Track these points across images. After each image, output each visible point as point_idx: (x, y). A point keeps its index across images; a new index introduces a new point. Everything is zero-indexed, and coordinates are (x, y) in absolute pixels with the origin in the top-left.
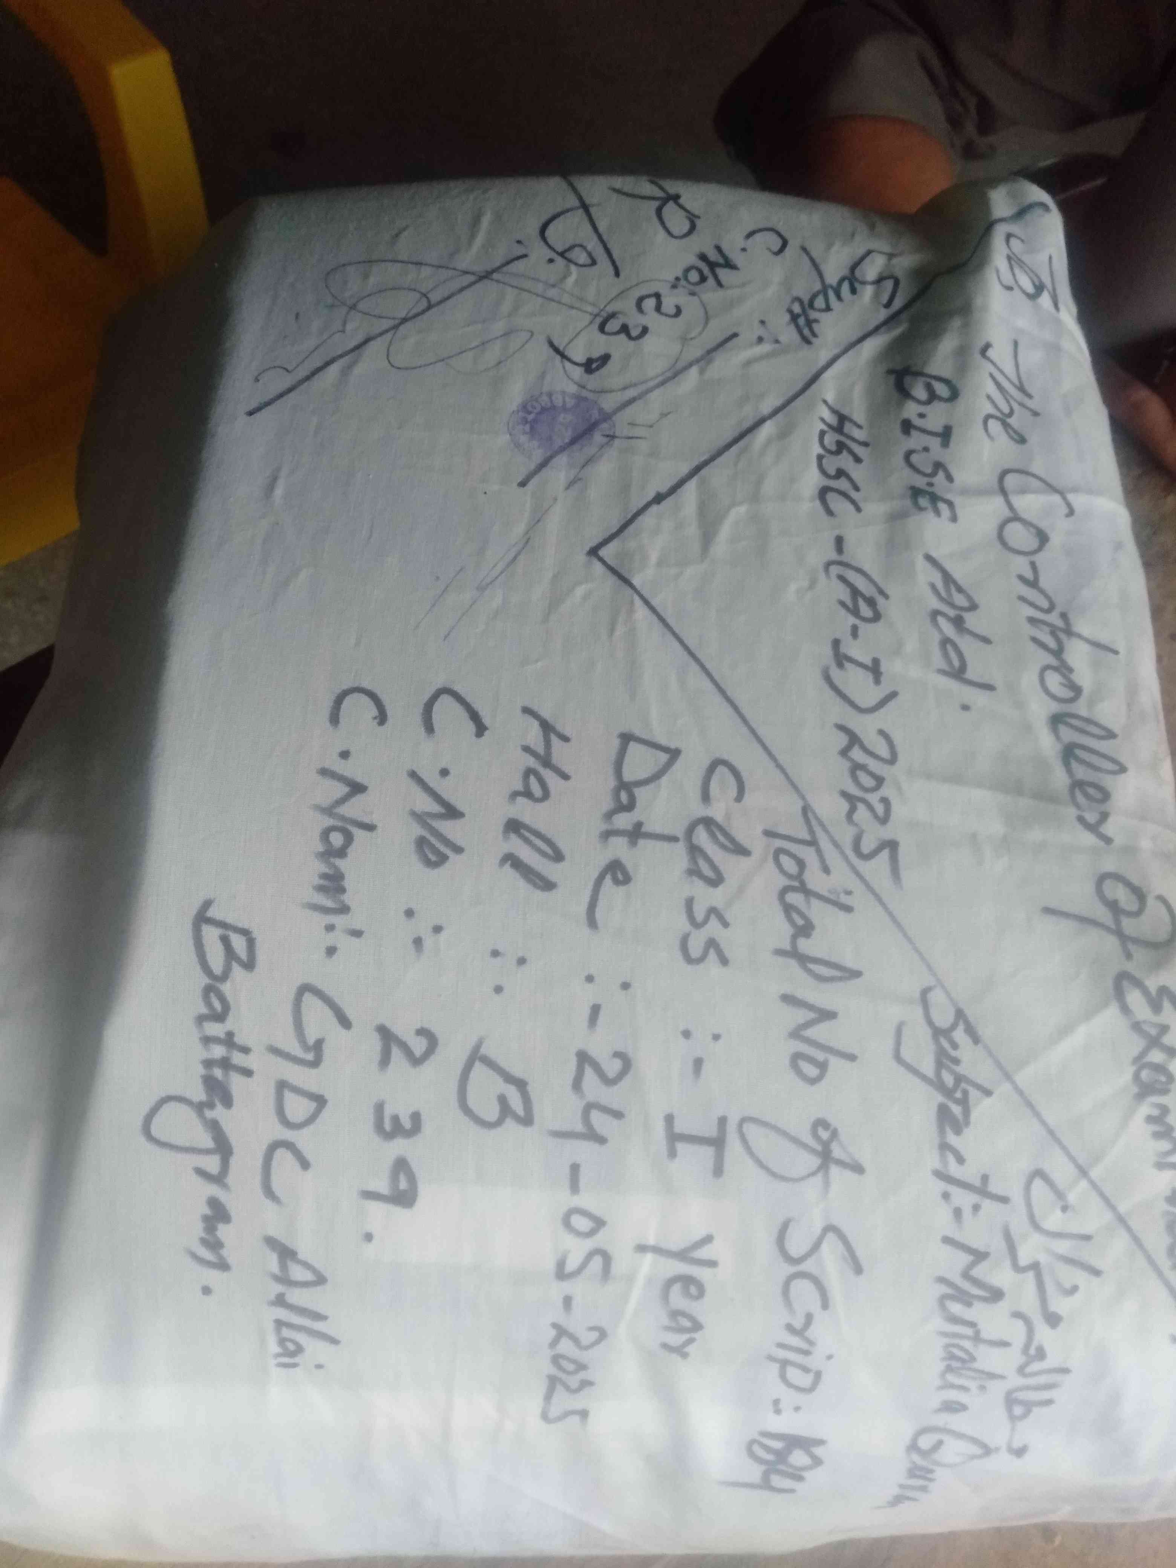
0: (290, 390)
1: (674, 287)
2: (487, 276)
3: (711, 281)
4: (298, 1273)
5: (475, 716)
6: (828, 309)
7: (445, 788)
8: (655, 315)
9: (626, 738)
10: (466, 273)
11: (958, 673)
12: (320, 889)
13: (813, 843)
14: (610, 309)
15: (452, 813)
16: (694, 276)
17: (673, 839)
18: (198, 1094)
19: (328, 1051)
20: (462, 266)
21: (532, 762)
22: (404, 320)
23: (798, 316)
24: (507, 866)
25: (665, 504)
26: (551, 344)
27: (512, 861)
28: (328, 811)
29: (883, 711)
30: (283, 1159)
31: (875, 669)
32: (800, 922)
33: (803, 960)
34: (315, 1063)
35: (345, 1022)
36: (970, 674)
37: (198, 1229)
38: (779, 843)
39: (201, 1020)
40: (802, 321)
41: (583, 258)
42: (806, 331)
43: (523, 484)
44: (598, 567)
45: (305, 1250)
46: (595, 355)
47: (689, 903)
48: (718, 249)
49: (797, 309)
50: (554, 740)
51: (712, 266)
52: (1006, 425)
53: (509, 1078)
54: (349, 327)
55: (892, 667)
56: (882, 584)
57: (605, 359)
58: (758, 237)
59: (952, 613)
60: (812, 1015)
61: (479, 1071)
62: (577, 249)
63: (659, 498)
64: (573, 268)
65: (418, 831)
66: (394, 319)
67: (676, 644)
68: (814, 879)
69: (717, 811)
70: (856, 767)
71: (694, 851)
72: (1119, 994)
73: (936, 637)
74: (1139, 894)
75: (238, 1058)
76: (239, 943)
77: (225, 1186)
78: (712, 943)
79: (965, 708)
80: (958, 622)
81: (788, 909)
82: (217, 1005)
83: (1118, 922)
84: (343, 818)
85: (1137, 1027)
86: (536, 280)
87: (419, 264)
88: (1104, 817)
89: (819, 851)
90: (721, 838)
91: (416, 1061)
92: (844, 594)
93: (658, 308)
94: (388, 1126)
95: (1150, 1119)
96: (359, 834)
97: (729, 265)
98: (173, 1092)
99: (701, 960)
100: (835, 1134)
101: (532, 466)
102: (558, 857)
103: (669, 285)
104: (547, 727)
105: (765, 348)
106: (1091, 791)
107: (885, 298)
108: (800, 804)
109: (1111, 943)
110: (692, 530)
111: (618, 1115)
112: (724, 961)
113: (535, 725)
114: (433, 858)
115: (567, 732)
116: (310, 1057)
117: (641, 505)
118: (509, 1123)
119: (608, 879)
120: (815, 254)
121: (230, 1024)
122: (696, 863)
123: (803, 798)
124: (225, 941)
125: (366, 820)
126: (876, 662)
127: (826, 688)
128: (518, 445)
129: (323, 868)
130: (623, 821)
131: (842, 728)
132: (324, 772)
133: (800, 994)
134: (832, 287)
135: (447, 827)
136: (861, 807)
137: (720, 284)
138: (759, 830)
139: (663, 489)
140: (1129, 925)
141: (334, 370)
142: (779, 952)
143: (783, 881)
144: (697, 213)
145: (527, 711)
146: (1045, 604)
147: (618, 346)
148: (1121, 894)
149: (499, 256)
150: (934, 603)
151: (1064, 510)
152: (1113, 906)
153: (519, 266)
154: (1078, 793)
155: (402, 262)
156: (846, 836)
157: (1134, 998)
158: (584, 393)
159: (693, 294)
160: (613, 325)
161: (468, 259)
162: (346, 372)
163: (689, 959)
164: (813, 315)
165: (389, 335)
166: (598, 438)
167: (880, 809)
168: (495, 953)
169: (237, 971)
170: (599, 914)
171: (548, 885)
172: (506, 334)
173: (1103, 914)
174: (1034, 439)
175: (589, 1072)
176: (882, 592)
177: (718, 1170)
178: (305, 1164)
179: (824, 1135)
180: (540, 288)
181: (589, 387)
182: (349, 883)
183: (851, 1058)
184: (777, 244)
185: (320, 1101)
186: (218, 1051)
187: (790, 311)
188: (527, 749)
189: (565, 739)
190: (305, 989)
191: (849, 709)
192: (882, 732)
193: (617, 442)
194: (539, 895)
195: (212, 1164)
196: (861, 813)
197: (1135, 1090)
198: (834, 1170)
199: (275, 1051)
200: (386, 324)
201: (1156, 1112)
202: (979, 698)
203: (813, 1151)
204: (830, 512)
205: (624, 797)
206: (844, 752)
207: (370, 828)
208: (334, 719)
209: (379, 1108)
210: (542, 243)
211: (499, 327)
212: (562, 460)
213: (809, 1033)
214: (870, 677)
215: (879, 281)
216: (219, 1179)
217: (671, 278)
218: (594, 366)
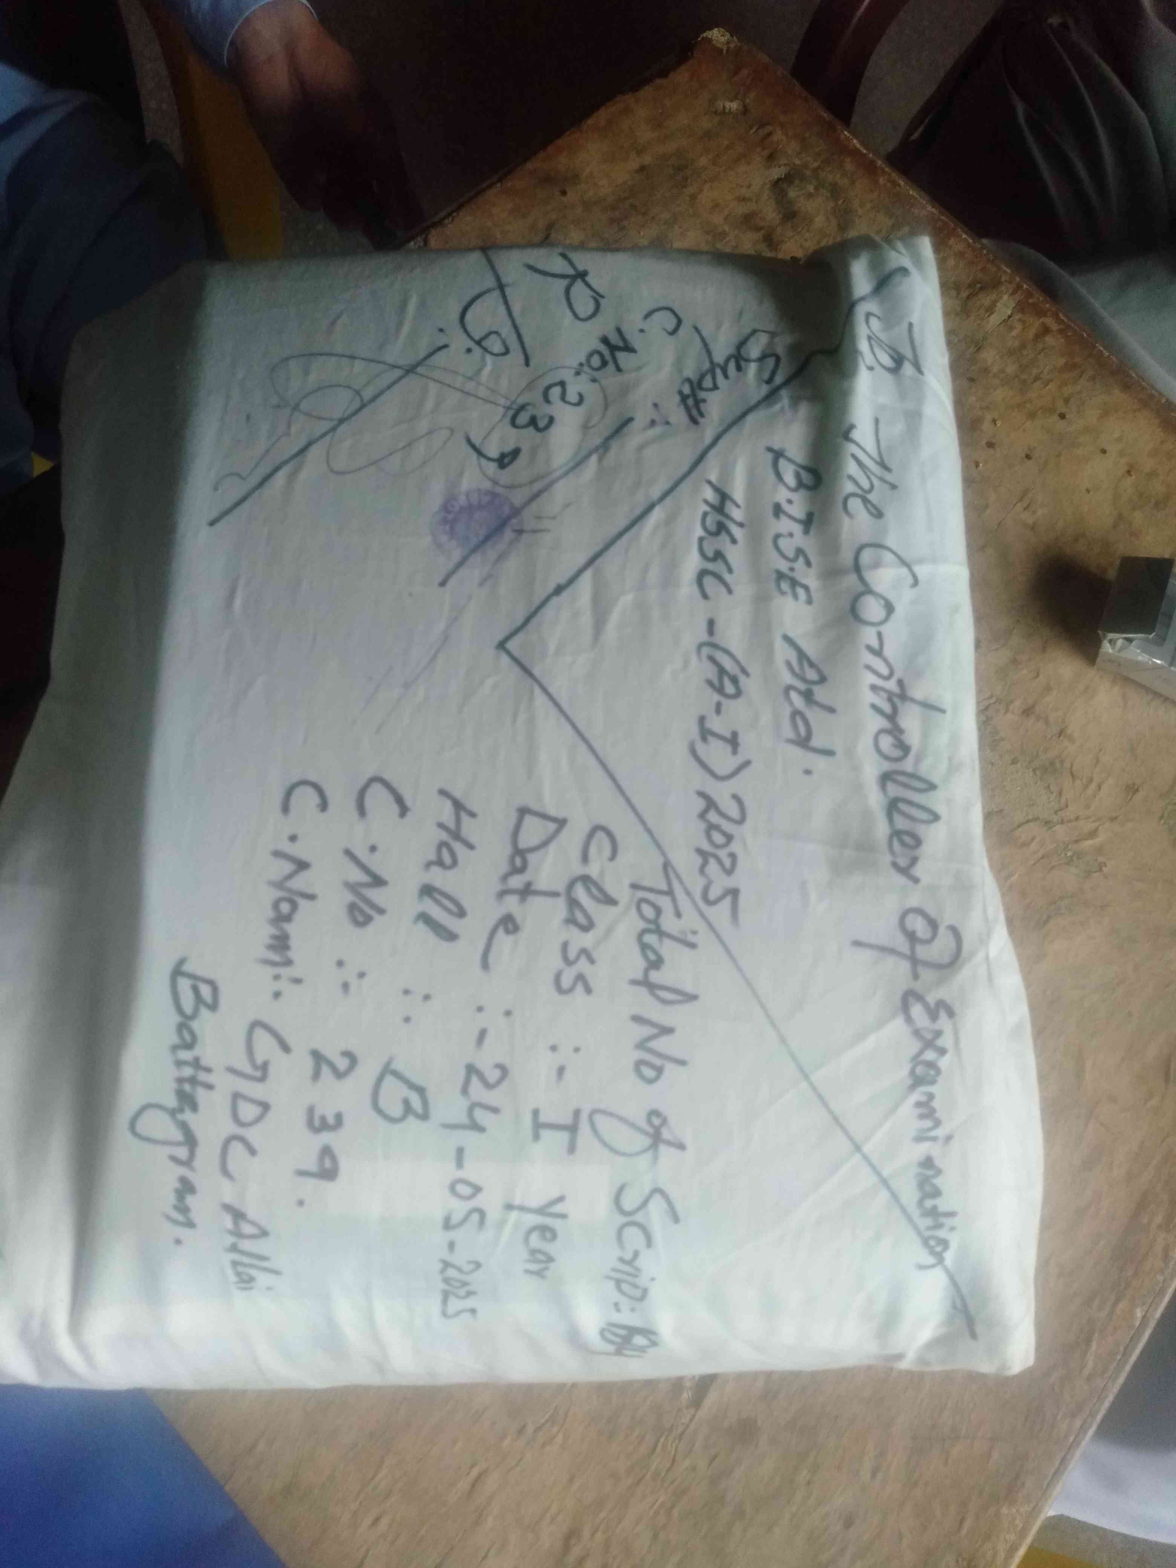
0: (244, 499)
1: (578, 373)
2: (410, 370)
3: (611, 367)
4: (247, 1229)
5: (399, 800)
6: (715, 387)
7: (375, 863)
8: (561, 404)
9: (523, 812)
10: (395, 367)
11: (804, 742)
12: (271, 947)
13: (670, 893)
14: (521, 401)
15: (378, 881)
16: (596, 361)
17: (555, 894)
18: (171, 1101)
19: (272, 1070)
20: (390, 359)
21: (444, 836)
22: (341, 421)
23: (687, 397)
24: (421, 925)
25: (565, 594)
26: (469, 441)
27: (425, 918)
28: (279, 885)
29: (738, 777)
30: (237, 1149)
31: (733, 741)
32: (652, 957)
33: (652, 987)
34: (263, 1079)
35: (285, 1047)
36: (815, 742)
37: (172, 1199)
38: (641, 894)
39: (175, 1048)
40: (690, 402)
41: (497, 348)
42: (694, 412)
43: (443, 584)
44: (505, 660)
45: (252, 1212)
46: (508, 449)
47: (565, 946)
48: (619, 330)
49: (687, 390)
50: (465, 818)
51: (613, 349)
52: (865, 501)
53: (412, 1086)
54: (293, 430)
55: (747, 739)
56: (743, 662)
57: (516, 453)
58: (657, 316)
59: (802, 686)
60: (654, 1031)
61: (389, 1082)
62: (493, 337)
63: (559, 590)
64: (489, 359)
65: (350, 897)
66: (331, 420)
67: (568, 728)
68: (669, 922)
69: (593, 870)
70: (712, 827)
71: (573, 903)
72: (905, 1007)
73: (787, 711)
74: (933, 924)
75: (202, 1076)
76: (205, 991)
77: (192, 1169)
78: (581, 978)
79: (808, 772)
80: (808, 696)
81: (644, 947)
82: (188, 1037)
83: (913, 949)
84: (290, 891)
85: (917, 1033)
86: (455, 373)
87: (352, 357)
88: (914, 861)
89: (674, 901)
90: (595, 891)
91: (339, 1075)
92: (711, 672)
93: (563, 398)
94: (317, 1123)
95: (918, 1104)
96: (302, 903)
97: (628, 348)
98: (153, 1101)
99: (571, 990)
100: (665, 1121)
101: (451, 565)
102: (461, 913)
103: (573, 372)
104: (458, 806)
105: (657, 430)
106: (907, 839)
107: (766, 376)
108: (660, 861)
109: (904, 966)
110: (586, 620)
111: (495, 1110)
112: (588, 990)
113: (448, 805)
114: (361, 919)
115: (475, 808)
116: (258, 1074)
117: (543, 597)
118: (411, 1119)
119: (501, 932)
120: (705, 333)
121: (197, 1051)
122: (573, 914)
123: (664, 854)
124: (196, 990)
125: (309, 891)
126: (735, 735)
127: (692, 759)
128: (439, 546)
129: (273, 931)
130: (516, 882)
131: (701, 794)
132: (277, 854)
133: (646, 1015)
134: (719, 365)
135: (375, 895)
136: (712, 861)
137: (619, 369)
138: (626, 882)
139: (562, 581)
140: (922, 952)
141: (280, 478)
142: (634, 982)
143: (642, 925)
144: (601, 292)
145: (443, 792)
146: (885, 671)
147: (526, 438)
148: (919, 925)
149: (423, 347)
150: (788, 678)
151: (910, 580)
152: (912, 937)
153: (440, 359)
154: (896, 844)
155: (337, 355)
156: (696, 885)
157: (917, 1010)
158: (499, 490)
159: (594, 380)
160: (524, 418)
161: (396, 353)
162: (292, 477)
163: (560, 990)
164: (702, 395)
165: (328, 438)
166: (508, 534)
167: (727, 862)
168: (406, 992)
169: (204, 1012)
170: (491, 959)
171: (451, 936)
172: (430, 432)
173: (901, 943)
174: (890, 514)
175: (475, 1079)
176: (744, 671)
177: (572, 1148)
178: (252, 1152)
179: (656, 1121)
180: (459, 381)
181: (502, 482)
182: (294, 942)
183: (682, 1063)
184: (671, 324)
185: (265, 1107)
186: (188, 1072)
187: (680, 393)
188: (441, 826)
189: (473, 815)
190: (257, 1024)
191: (708, 777)
192: (736, 798)
193: (524, 536)
194: (445, 945)
195: (182, 1153)
196: (713, 866)
197: (910, 1082)
198: (663, 1148)
199: (232, 1070)
200: (325, 426)
201: (923, 1099)
202: (820, 763)
203: (646, 1133)
204: (705, 596)
205: (518, 862)
206: (702, 816)
207: (311, 897)
208: (285, 808)
209: (311, 1111)
210: (462, 331)
211: (423, 426)
212: (476, 559)
213: (653, 1044)
214: (729, 748)
215: (762, 359)
216: (188, 1163)
217: (575, 364)
218: (506, 460)
